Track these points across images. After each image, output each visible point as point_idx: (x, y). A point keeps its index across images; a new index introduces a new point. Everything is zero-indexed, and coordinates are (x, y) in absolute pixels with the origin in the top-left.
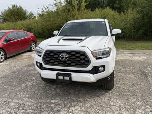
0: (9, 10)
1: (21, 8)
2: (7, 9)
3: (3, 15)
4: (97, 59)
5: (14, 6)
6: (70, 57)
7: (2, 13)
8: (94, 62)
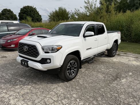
0: (56, 12)
1: (65, 10)
2: (54, 11)
3: (51, 15)
4: (46, 52)
5: (60, 9)
6: (28, 49)
7: (51, 14)
8: (42, 55)
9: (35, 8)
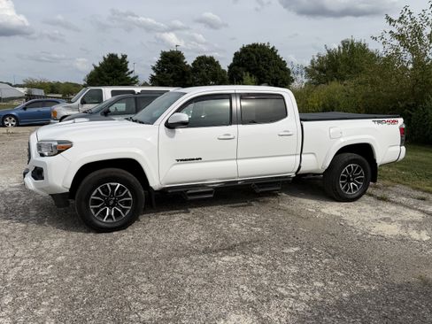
9: (273, 49)
